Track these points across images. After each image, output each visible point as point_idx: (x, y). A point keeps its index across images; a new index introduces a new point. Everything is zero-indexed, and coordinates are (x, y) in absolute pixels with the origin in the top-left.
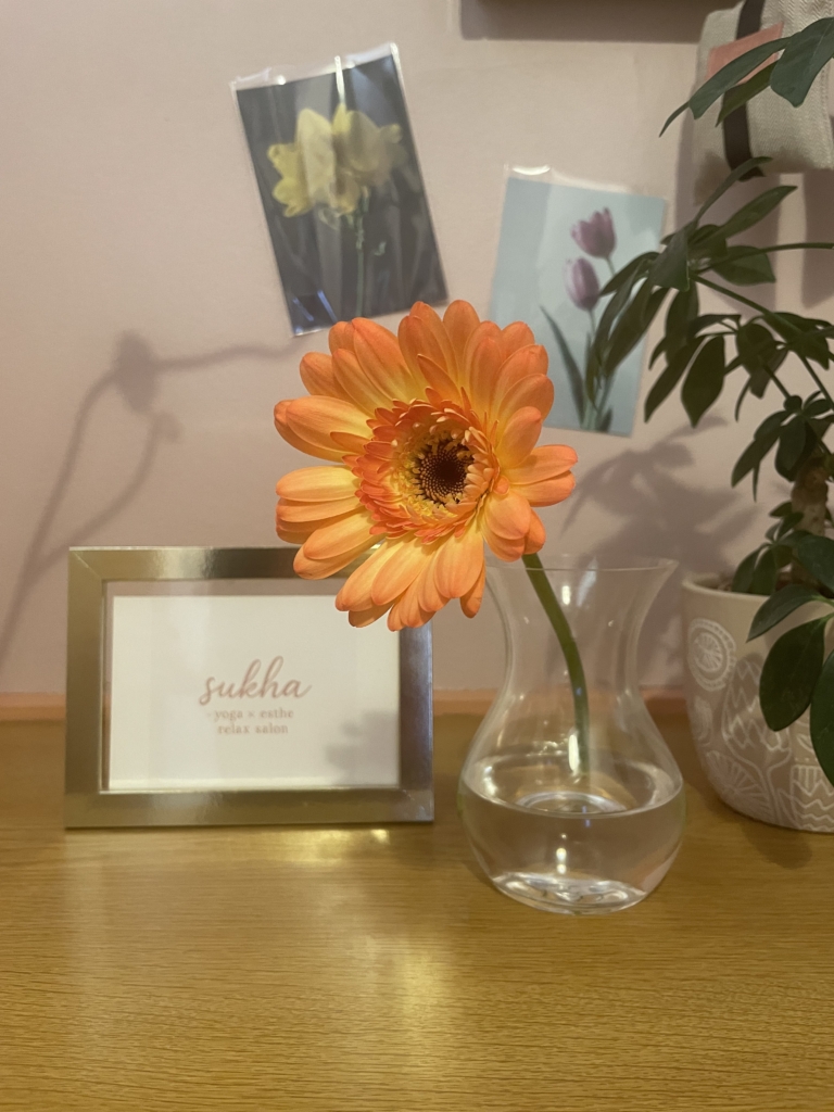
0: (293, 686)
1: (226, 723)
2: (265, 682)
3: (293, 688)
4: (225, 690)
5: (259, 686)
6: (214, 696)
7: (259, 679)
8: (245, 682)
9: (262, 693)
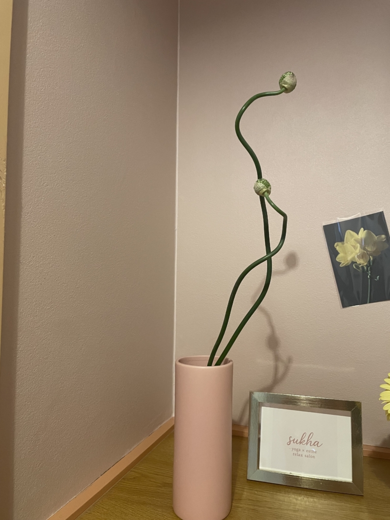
0: (317, 443)
1: (295, 452)
2: (308, 441)
3: (316, 444)
4: (295, 441)
5: (306, 442)
6: (292, 442)
7: (306, 439)
8: (301, 440)
9: (307, 444)
